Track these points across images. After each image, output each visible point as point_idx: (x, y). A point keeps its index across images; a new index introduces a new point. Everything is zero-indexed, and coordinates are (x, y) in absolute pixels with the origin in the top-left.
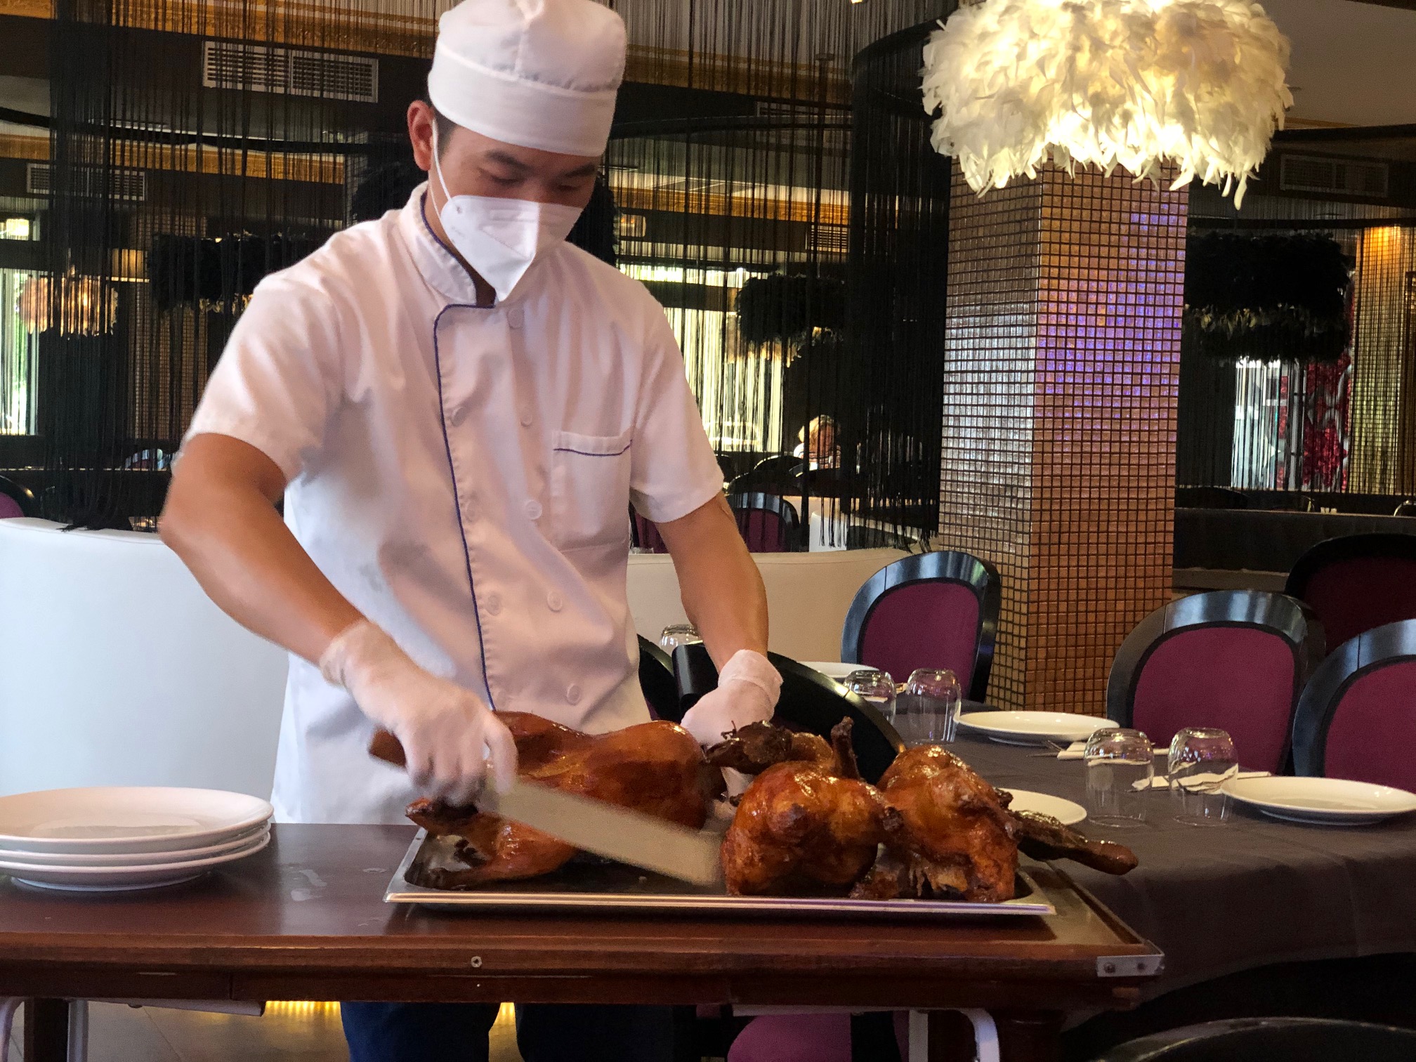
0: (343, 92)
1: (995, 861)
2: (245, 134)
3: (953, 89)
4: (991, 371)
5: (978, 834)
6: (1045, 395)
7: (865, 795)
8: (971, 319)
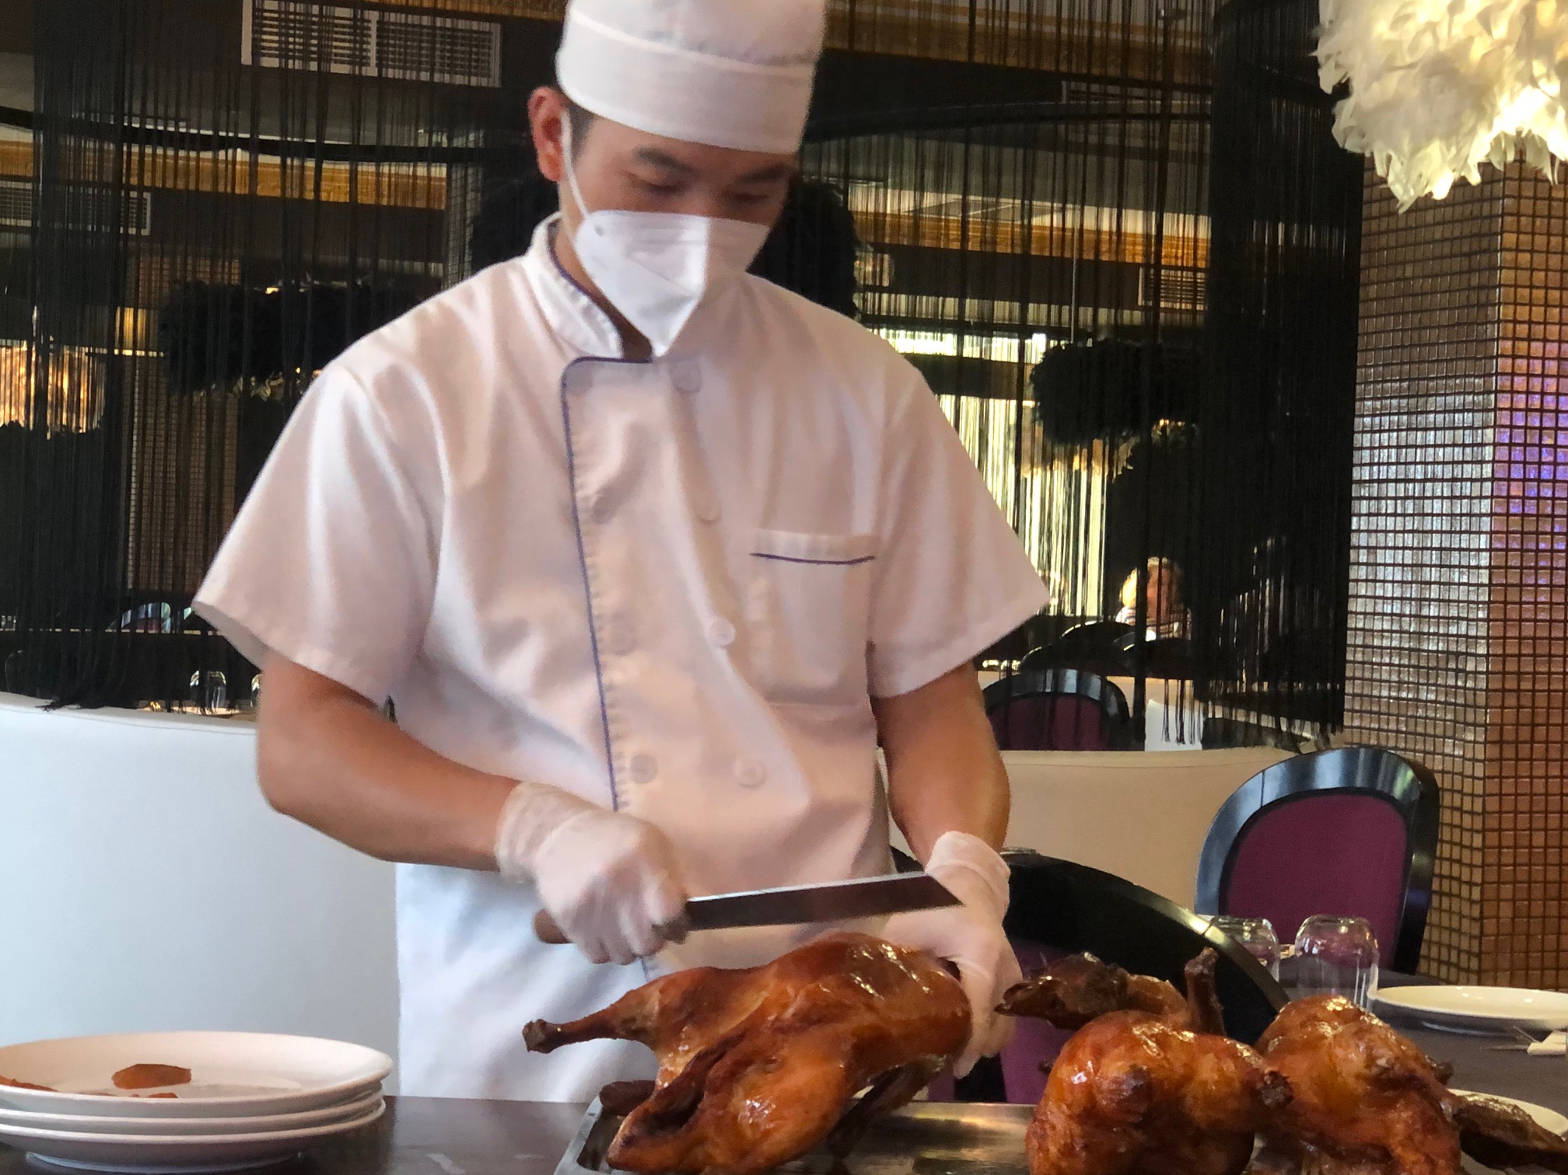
0: (463, 74)
1: (1427, 1156)
2: (320, 136)
3: (1359, 56)
4: (1425, 480)
5: (1402, 1118)
6: (1508, 515)
7: (1235, 1056)
8: (1394, 402)
